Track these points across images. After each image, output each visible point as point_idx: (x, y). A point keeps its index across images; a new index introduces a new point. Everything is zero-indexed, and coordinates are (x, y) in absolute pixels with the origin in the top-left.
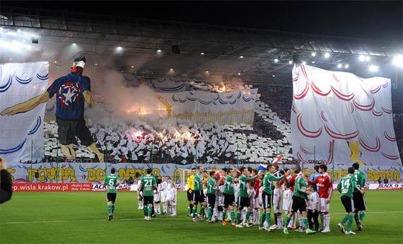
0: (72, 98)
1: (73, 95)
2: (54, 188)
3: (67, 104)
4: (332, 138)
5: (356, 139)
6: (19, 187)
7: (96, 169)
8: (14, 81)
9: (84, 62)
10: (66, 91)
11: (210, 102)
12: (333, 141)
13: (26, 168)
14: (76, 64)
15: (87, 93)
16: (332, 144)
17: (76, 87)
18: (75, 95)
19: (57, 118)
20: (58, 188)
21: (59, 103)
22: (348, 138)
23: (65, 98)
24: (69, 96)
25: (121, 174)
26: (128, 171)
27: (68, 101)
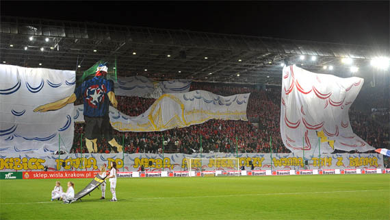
0: (99, 98)
1: (99, 95)
2: (78, 175)
3: (94, 104)
6: (48, 175)
7: (115, 158)
9: (107, 66)
10: (93, 93)
11: (211, 101)
12: (307, 131)
13: (54, 158)
14: (100, 69)
15: (111, 94)
17: (101, 89)
18: (101, 96)
20: (82, 175)
22: (316, 128)
23: (92, 99)
24: (95, 97)
25: (137, 163)
26: (142, 160)
27: (95, 102)
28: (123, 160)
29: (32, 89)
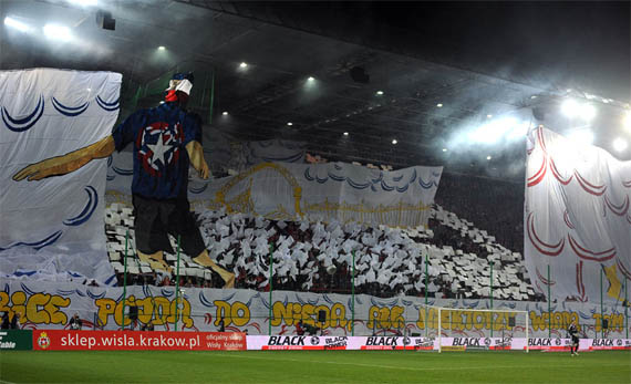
0: (166, 155)
1: (168, 148)
2: (172, 342)
3: (156, 167)
4: (580, 259)
5: (613, 259)
6: (99, 341)
7: (231, 302)
8: (49, 108)
9: (191, 81)
10: (154, 140)
11: (366, 186)
12: (581, 262)
13: (93, 296)
14: (176, 84)
15: (195, 147)
16: (579, 267)
17: (173, 132)
18: (172, 150)
19: (133, 194)
21: (140, 162)
22: (602, 258)
23: (151, 154)
24: (159, 150)
25: (277, 314)
26: (290, 307)
27: (158, 162)
28: (248, 305)
29: (14, 121)
